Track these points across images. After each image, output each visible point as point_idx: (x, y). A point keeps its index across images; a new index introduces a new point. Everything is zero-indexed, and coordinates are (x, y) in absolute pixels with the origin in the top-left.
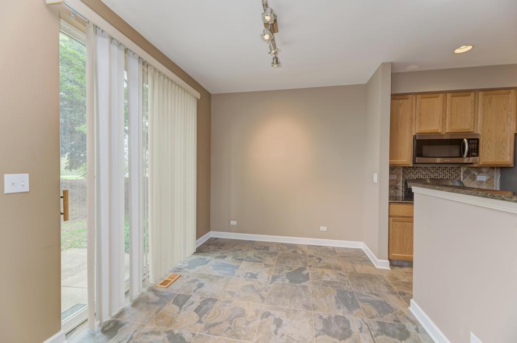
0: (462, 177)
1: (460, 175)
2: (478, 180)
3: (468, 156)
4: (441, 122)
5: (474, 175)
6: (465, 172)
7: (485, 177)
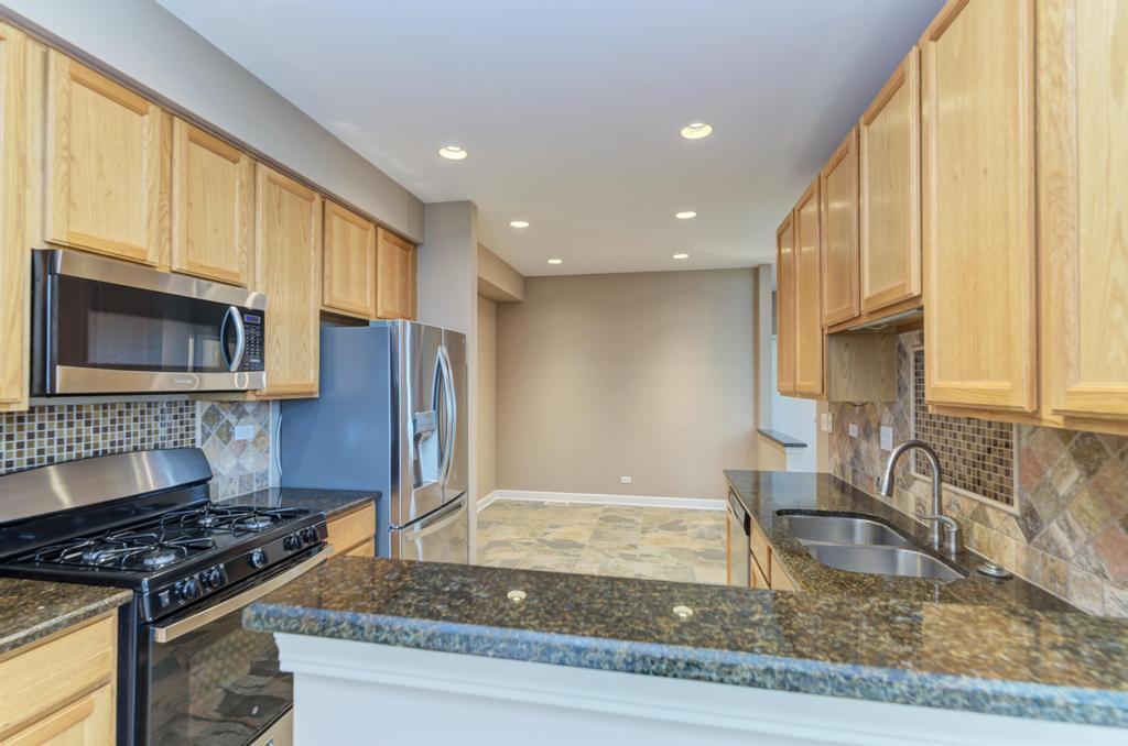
0: (198, 435)
1: (194, 428)
2: (236, 438)
3: (242, 368)
4: (155, 222)
5: (228, 424)
6: (205, 417)
7: (252, 426)
